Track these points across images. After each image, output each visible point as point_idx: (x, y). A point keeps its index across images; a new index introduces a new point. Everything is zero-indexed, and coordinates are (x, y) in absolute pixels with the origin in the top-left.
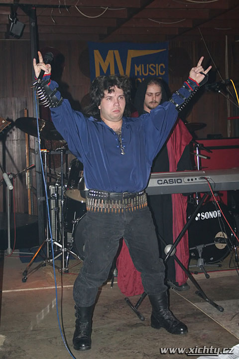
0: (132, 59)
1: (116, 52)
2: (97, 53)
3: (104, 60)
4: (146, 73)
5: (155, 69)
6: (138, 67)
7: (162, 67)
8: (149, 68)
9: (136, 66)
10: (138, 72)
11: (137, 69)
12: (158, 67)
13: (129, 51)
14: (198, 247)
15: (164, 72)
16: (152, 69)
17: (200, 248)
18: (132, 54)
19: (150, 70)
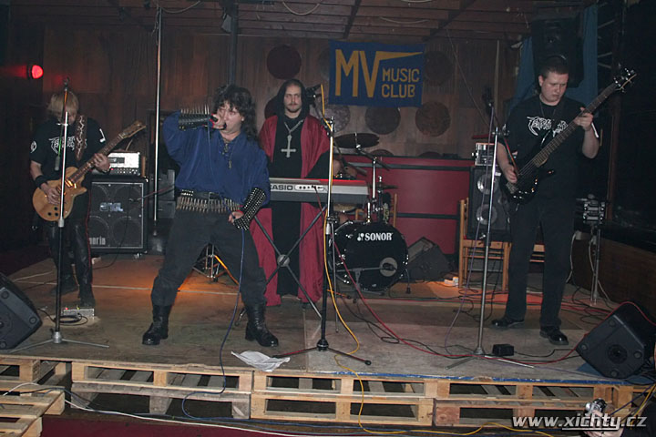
0: (381, 62)
1: (362, 53)
2: (339, 53)
3: (347, 61)
4: (395, 78)
5: (407, 74)
6: (387, 70)
7: (415, 72)
8: (400, 74)
9: (384, 70)
10: (386, 78)
11: (385, 73)
12: (411, 73)
13: (377, 52)
14: (354, 270)
15: (418, 79)
16: (403, 74)
17: (358, 271)
18: (381, 56)
19: (401, 76)
